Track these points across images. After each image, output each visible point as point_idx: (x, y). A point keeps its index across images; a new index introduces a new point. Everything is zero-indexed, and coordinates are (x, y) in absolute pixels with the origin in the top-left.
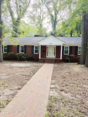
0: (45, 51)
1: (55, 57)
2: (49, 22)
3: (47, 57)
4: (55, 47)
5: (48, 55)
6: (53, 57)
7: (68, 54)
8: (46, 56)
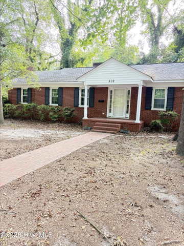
0: (103, 101)
1: (128, 115)
2: (144, 31)
3: (108, 114)
4: (129, 91)
5: (110, 112)
6: (124, 117)
7: (165, 109)
8: (106, 114)
